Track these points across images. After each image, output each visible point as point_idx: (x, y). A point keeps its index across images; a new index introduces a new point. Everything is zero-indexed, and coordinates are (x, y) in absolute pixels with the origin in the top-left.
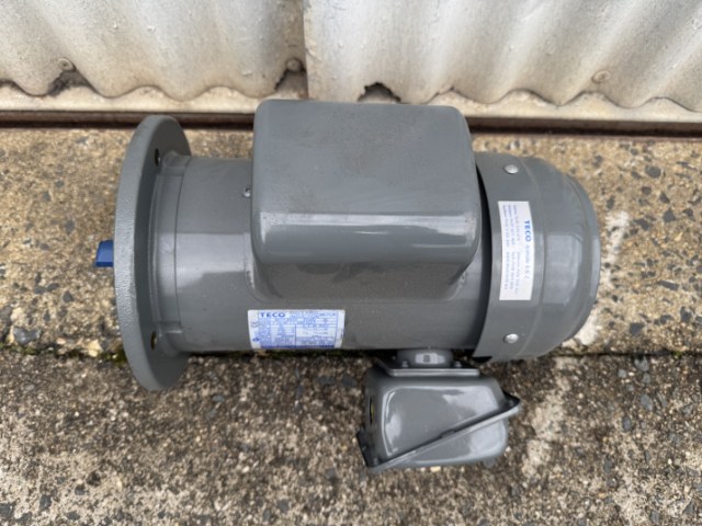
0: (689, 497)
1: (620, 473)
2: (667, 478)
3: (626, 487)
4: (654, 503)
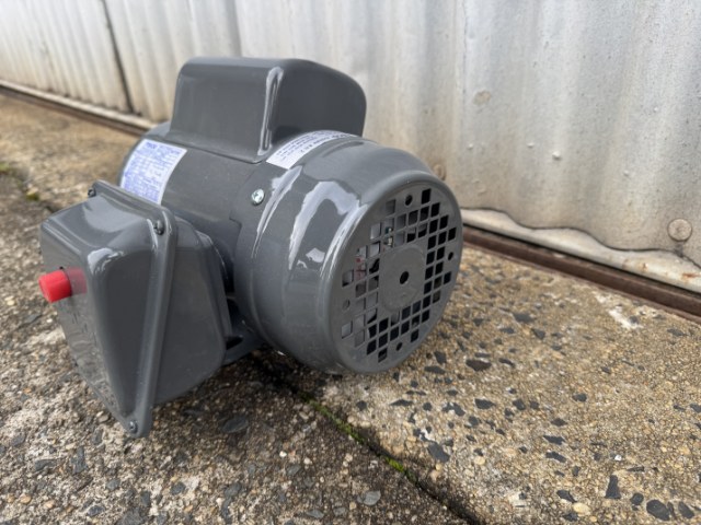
0: (60, 454)
1: (63, 389)
2: (76, 423)
3: (46, 401)
4: (37, 430)
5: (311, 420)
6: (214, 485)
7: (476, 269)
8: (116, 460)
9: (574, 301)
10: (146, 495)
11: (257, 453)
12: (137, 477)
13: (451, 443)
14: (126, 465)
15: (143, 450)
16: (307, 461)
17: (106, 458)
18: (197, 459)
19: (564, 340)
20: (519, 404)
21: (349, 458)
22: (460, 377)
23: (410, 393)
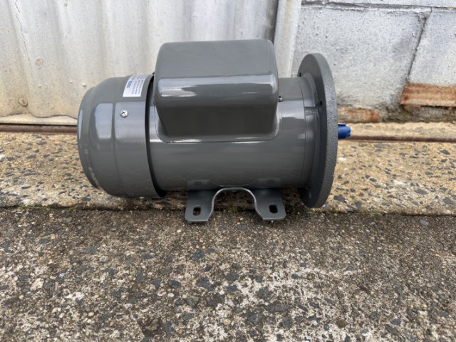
5: (24, 212)
7: (65, 142)
21: (51, 214)
23: (63, 189)
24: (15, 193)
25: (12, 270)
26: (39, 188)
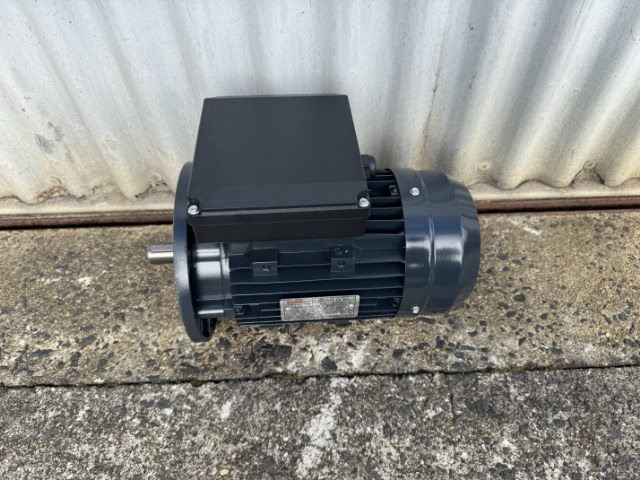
5: (505, 377)
6: (514, 436)
8: (465, 468)
9: (507, 231)
10: (498, 465)
11: (509, 410)
12: (485, 464)
13: (554, 344)
14: (472, 466)
15: (469, 453)
16: (527, 395)
17: (460, 472)
18: (493, 434)
19: (529, 259)
20: (552, 307)
21: (537, 380)
22: (522, 310)
23: (517, 334)
24: (468, 343)
25: (556, 466)
26: (489, 333)
